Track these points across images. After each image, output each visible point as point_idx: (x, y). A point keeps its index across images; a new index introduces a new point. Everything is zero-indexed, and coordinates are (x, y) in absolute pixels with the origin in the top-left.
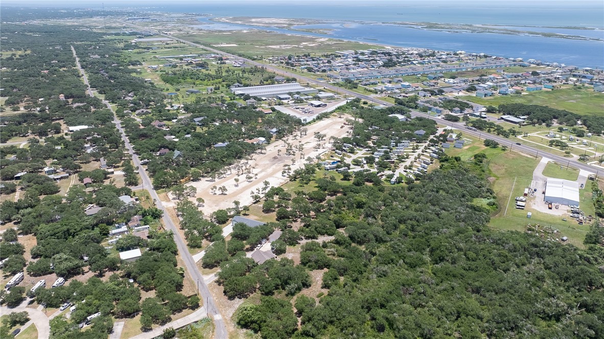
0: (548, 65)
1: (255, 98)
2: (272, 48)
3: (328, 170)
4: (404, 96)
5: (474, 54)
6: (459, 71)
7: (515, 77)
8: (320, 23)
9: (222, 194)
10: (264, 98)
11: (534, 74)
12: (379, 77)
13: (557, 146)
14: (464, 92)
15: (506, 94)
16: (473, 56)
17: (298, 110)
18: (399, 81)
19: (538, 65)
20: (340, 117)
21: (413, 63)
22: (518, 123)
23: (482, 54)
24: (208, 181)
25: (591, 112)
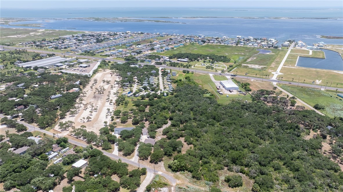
0: (172, 35)
1: (42, 68)
2: (12, 37)
3: (129, 97)
4: (125, 56)
5: (135, 32)
6: (137, 41)
7: (164, 42)
8: (26, 20)
9: (88, 121)
10: (48, 67)
11: (171, 39)
12: (101, 48)
13: (209, 68)
14: (150, 51)
15: (168, 50)
16: (135, 33)
17: (75, 71)
18: (114, 49)
19: (167, 35)
20: (104, 71)
21: (110, 39)
22: (187, 61)
23: (140, 32)
24: (70, 117)
25: (207, 53)
